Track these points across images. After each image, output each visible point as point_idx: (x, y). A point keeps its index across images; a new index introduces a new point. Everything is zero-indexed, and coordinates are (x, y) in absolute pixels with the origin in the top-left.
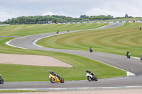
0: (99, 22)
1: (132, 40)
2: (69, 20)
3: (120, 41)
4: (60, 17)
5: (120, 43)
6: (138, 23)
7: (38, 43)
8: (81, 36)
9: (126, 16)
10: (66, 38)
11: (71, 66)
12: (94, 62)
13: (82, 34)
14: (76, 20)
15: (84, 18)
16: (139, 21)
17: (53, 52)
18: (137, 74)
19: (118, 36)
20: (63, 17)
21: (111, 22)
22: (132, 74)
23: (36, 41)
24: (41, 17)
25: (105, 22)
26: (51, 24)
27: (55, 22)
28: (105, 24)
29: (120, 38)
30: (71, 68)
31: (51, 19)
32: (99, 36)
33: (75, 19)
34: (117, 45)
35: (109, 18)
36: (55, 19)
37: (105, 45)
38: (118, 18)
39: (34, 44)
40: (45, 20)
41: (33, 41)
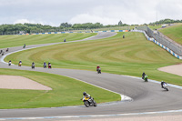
0: (83, 32)
1: (127, 54)
2: (47, 29)
3: (111, 55)
4: (35, 25)
5: (111, 58)
6: (134, 33)
7: (7, 59)
8: (62, 50)
9: (120, 23)
10: (43, 52)
11: (50, 89)
12: (78, 83)
13: (63, 48)
14: (56, 29)
15: (65, 26)
16: (136, 30)
17: (27, 71)
18: (134, 98)
19: (110, 49)
20: (39, 26)
21: (100, 32)
22: (128, 98)
24: (10, 26)
26: (23, 35)
27: (29, 32)
29: (112, 51)
30: (49, 91)
31: (23, 28)
32: (85, 50)
33: (54, 28)
34: (108, 61)
35: (98, 26)
36: (28, 29)
37: (93, 61)
38: (109, 26)
40: (16, 29)
41: (1, 57)
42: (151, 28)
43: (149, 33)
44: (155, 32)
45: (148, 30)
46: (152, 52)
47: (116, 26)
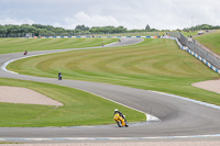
0: (104, 37)
1: (155, 65)
2: (59, 32)
3: (136, 66)
4: (44, 27)
5: (136, 70)
7: (10, 67)
8: (77, 58)
9: (148, 27)
10: (54, 59)
11: (61, 104)
12: (95, 98)
13: (78, 55)
14: (70, 33)
15: (81, 29)
16: (167, 37)
17: (33, 82)
18: (163, 118)
19: (134, 59)
20: (49, 28)
21: (124, 38)
22: (154, 118)
23: (7, 63)
24: (15, 27)
25: (115, 36)
26: (30, 38)
27: (37, 35)
28: (115, 40)
29: (137, 62)
30: (59, 107)
31: (30, 30)
32: (105, 58)
33: (68, 31)
34: (132, 73)
35: (120, 31)
36: (36, 31)
37: (113, 72)
38: (134, 31)
39: (4, 68)
40: (22, 31)
41: (2, 64)
42: (185, 35)
43: (182, 40)
44: (190, 39)
45: (182, 38)
46: (185, 63)
47: (143, 31)
